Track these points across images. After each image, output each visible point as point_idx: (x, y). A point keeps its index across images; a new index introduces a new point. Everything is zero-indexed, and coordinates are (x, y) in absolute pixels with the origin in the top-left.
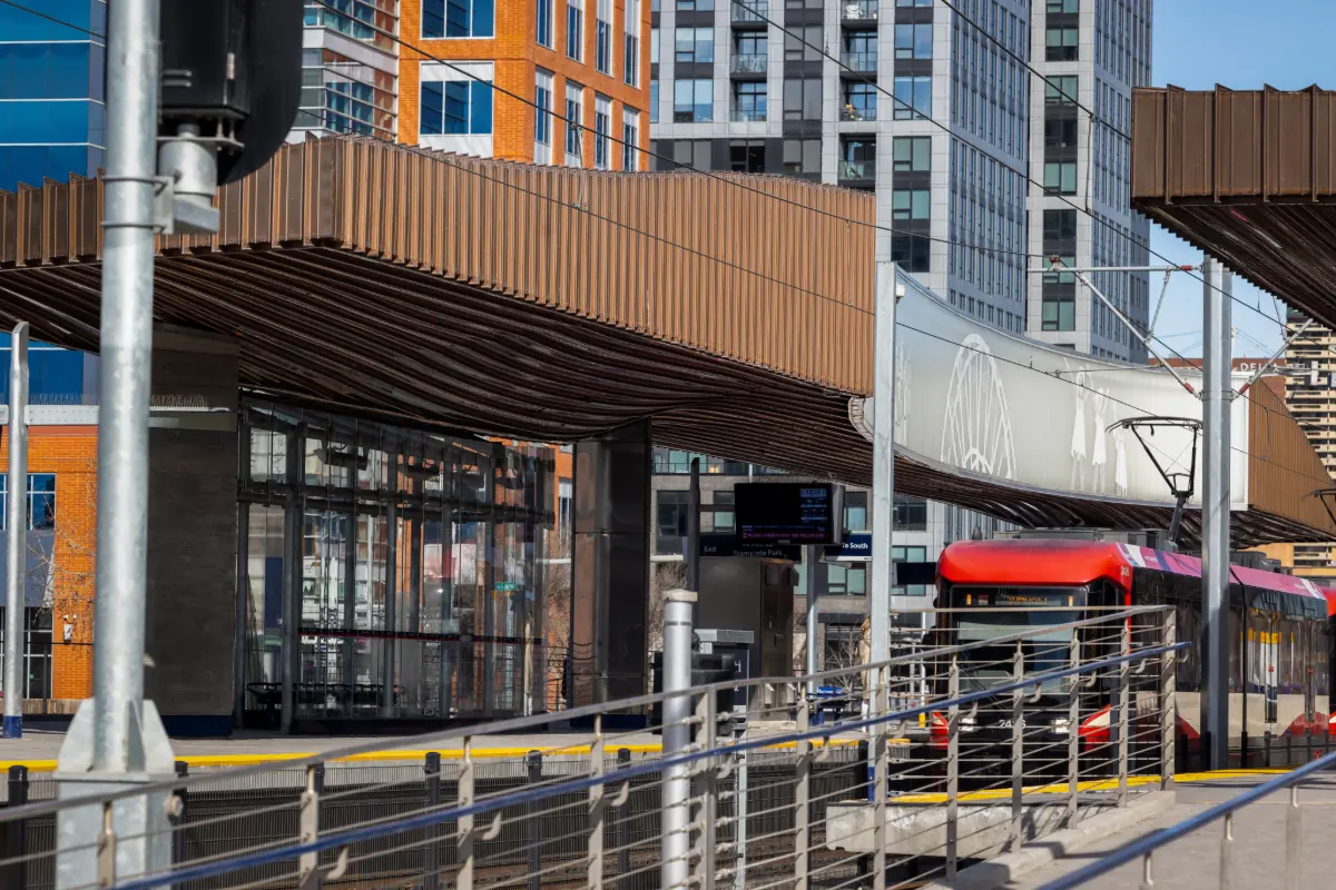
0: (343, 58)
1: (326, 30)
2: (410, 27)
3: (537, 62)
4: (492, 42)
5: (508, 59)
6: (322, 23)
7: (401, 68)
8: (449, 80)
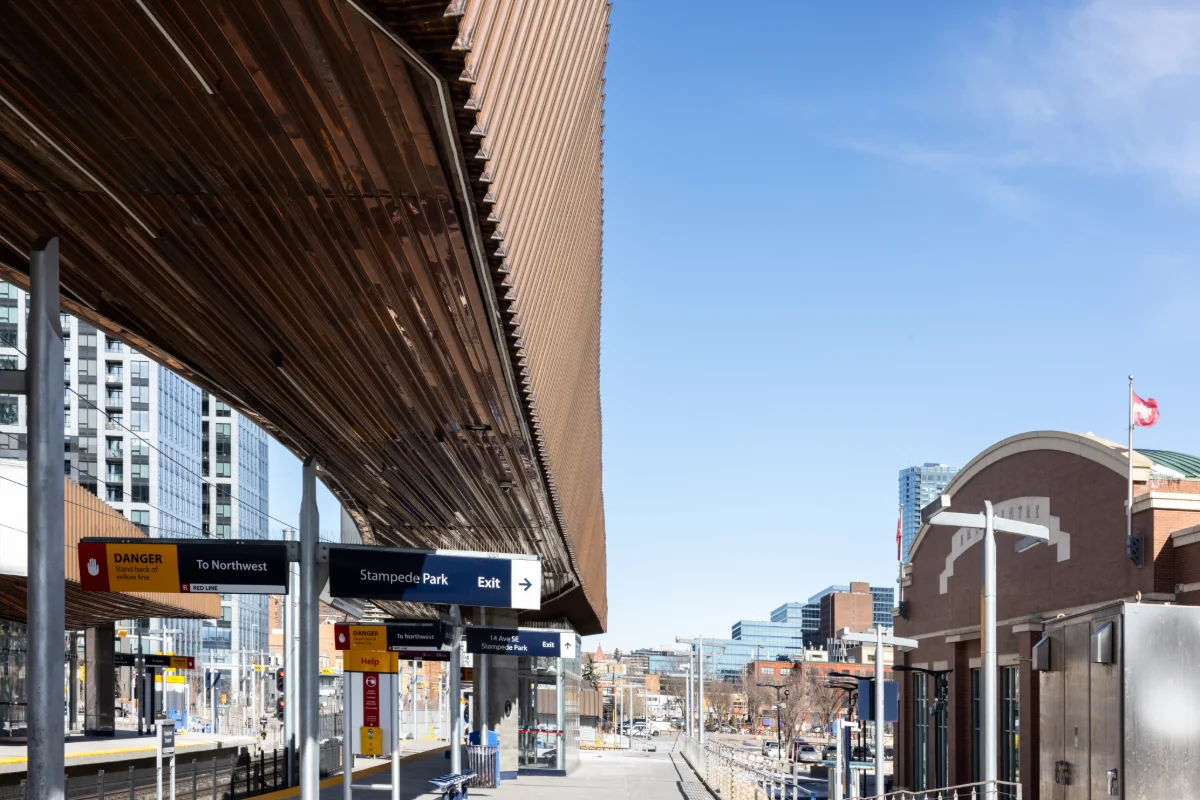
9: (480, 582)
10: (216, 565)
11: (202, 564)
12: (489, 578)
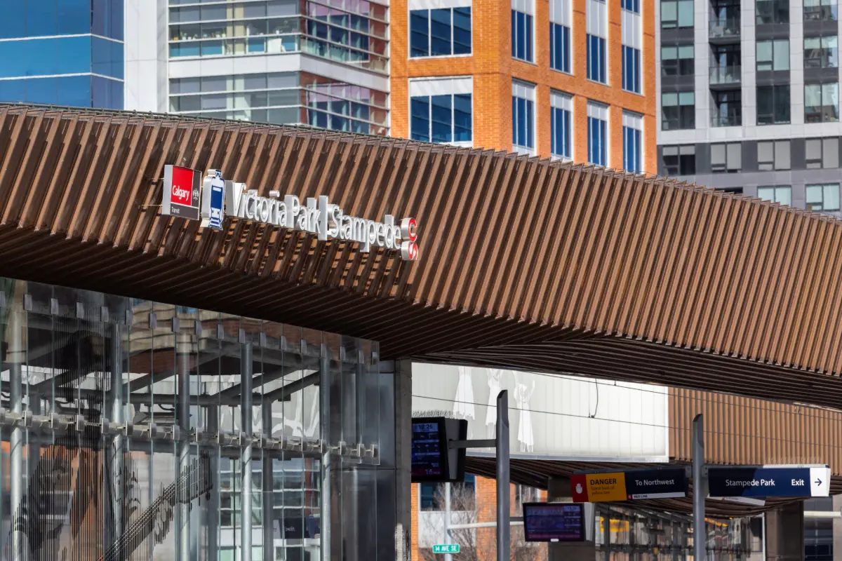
0: (323, 81)
1: (303, 54)
2: (399, 49)
3: (514, 74)
4: (469, 59)
5: (484, 73)
6: (299, 48)
7: (392, 86)
8: (434, 94)
9: (793, 482)
10: (646, 483)
11: (639, 483)
12: (798, 480)
